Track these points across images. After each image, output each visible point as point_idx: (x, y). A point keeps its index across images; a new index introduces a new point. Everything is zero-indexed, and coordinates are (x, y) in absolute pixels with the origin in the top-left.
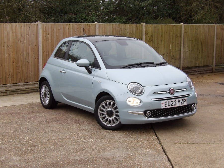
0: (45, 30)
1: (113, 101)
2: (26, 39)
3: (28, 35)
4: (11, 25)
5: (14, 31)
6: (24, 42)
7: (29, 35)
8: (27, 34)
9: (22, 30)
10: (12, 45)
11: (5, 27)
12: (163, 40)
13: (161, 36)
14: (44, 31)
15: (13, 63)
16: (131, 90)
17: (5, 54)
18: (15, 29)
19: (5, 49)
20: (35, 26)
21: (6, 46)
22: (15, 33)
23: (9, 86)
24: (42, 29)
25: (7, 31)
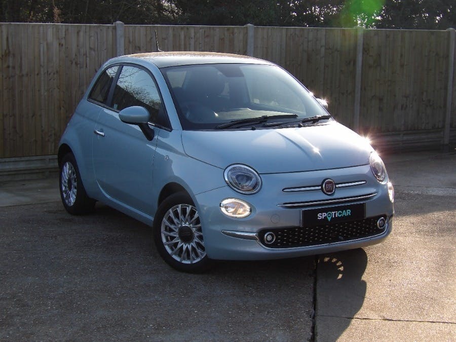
0: (131, 40)
1: (190, 206)
2: (88, 59)
3: (94, 50)
4: (55, 29)
5: (63, 42)
6: (85, 65)
7: (96, 49)
8: (91, 48)
9: (81, 39)
10: (57, 72)
11: (41, 31)
12: (405, 63)
13: (401, 56)
14: (129, 42)
15: (60, 109)
16: (231, 181)
17: (42, 91)
18: (64, 38)
19: (42, 78)
20: (110, 30)
21: (44, 74)
22: (64, 47)
23: (50, 159)
24: (125, 37)
25: (47, 40)
